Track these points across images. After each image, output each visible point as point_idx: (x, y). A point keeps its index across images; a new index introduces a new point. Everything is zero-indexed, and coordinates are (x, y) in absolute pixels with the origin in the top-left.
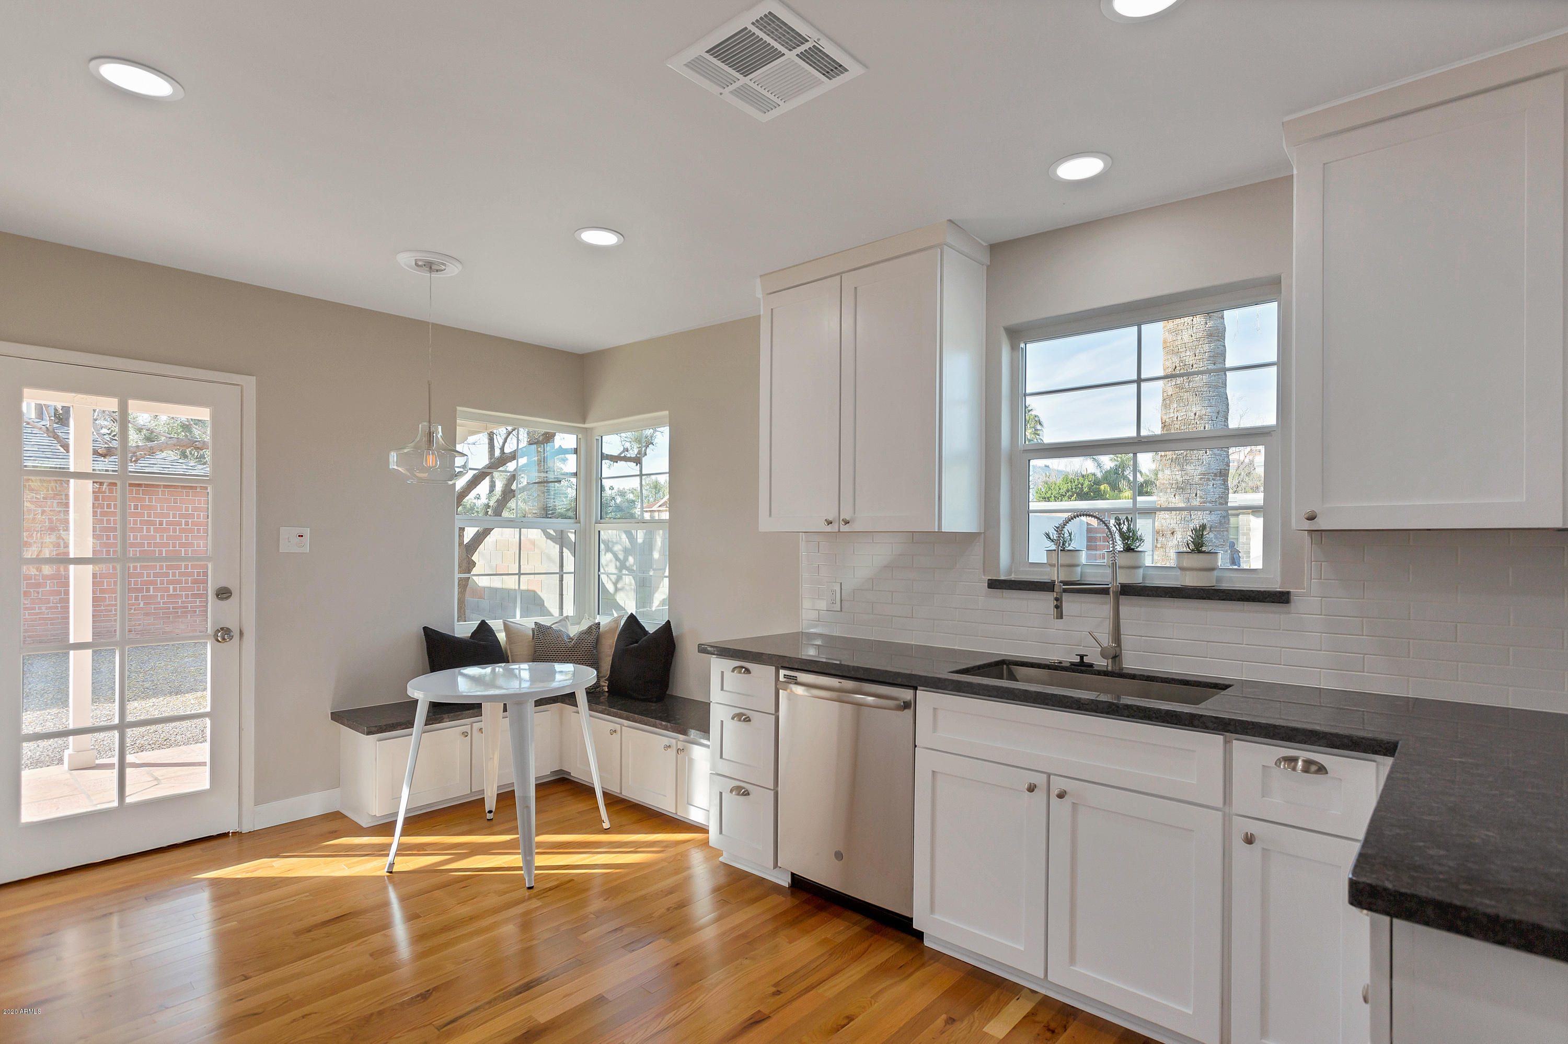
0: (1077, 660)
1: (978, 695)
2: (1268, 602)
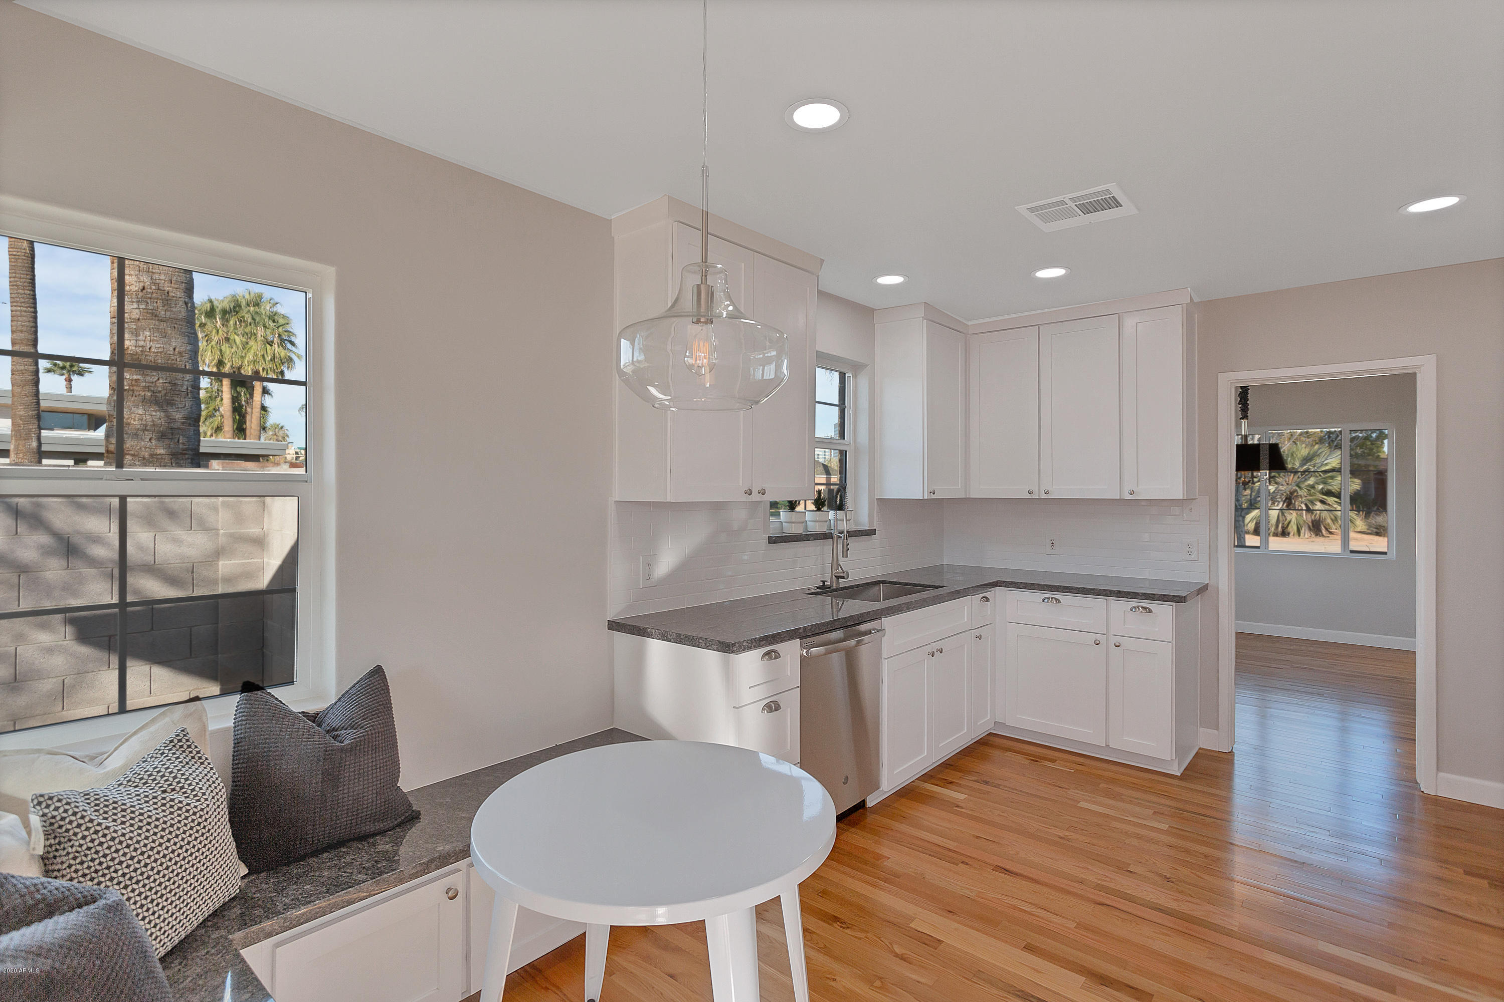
0: (821, 584)
1: (914, 608)
2: (871, 535)
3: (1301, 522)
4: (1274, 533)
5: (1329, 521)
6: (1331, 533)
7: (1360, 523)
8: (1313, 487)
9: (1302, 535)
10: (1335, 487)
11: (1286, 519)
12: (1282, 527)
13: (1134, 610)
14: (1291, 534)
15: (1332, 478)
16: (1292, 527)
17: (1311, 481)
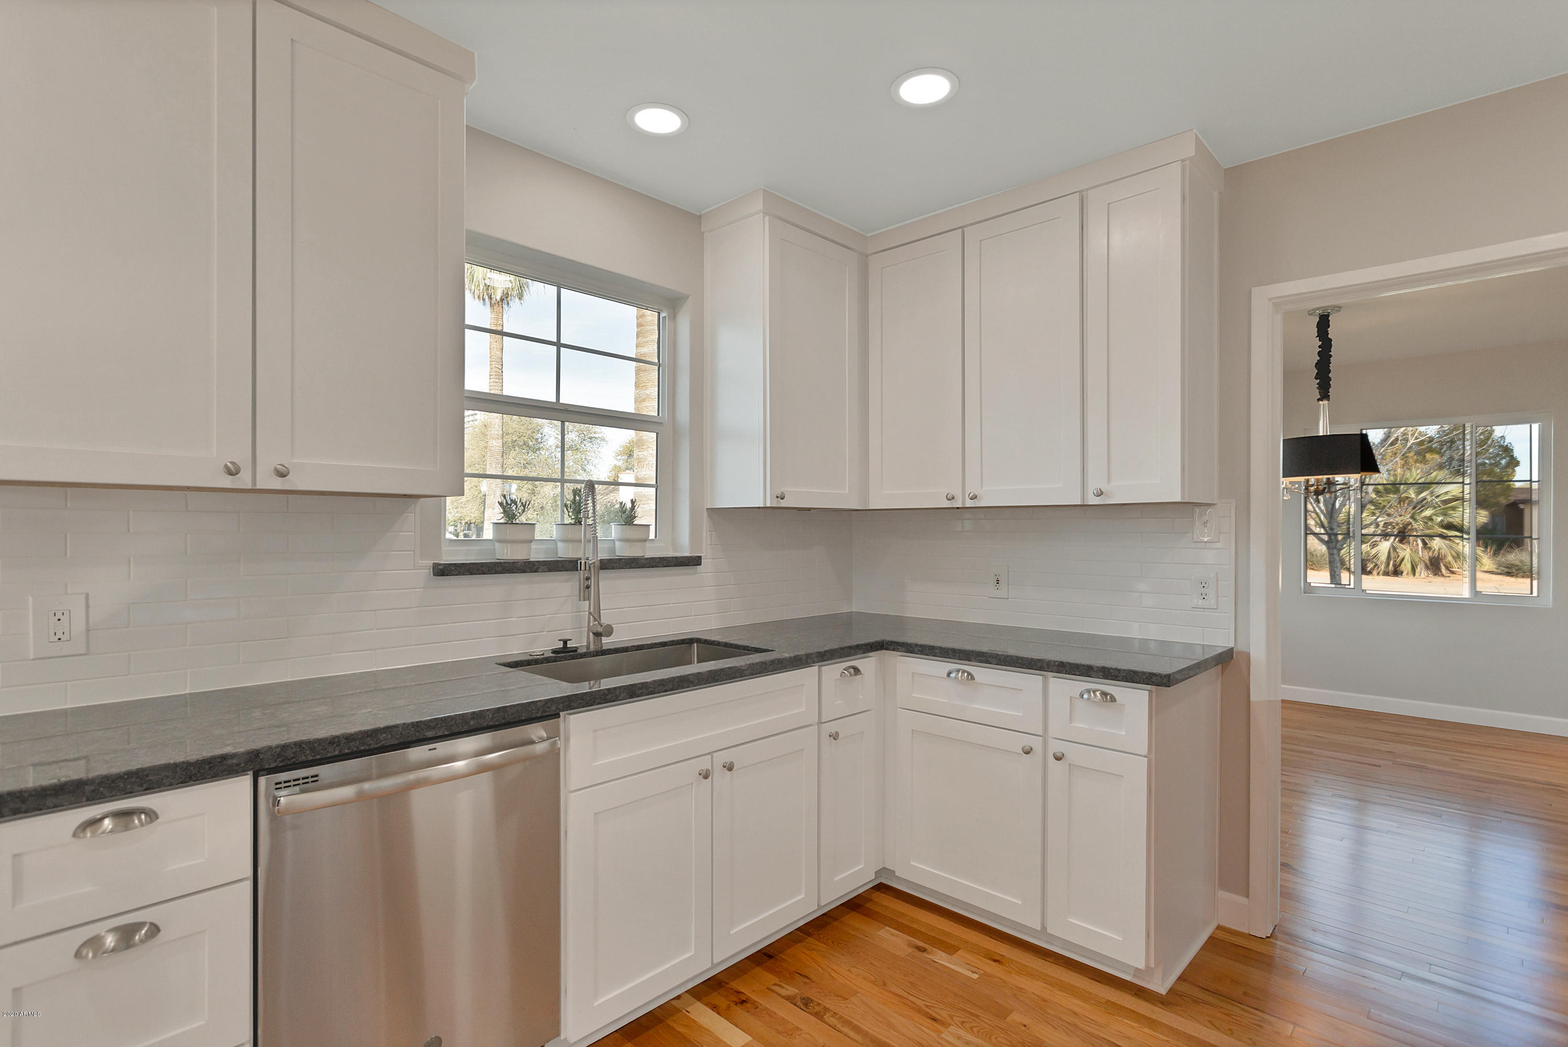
0: (561, 645)
1: (653, 694)
2: (691, 565)
3: (1417, 560)
4: (1385, 572)
5: (1450, 558)
6: (1453, 572)
7: (1487, 562)
8: (1430, 519)
9: (1417, 574)
10: (1457, 520)
11: (1399, 556)
12: (1394, 565)
13: (1086, 696)
14: (1405, 573)
15: (1454, 508)
16: (1405, 565)
17: (1428, 513)
